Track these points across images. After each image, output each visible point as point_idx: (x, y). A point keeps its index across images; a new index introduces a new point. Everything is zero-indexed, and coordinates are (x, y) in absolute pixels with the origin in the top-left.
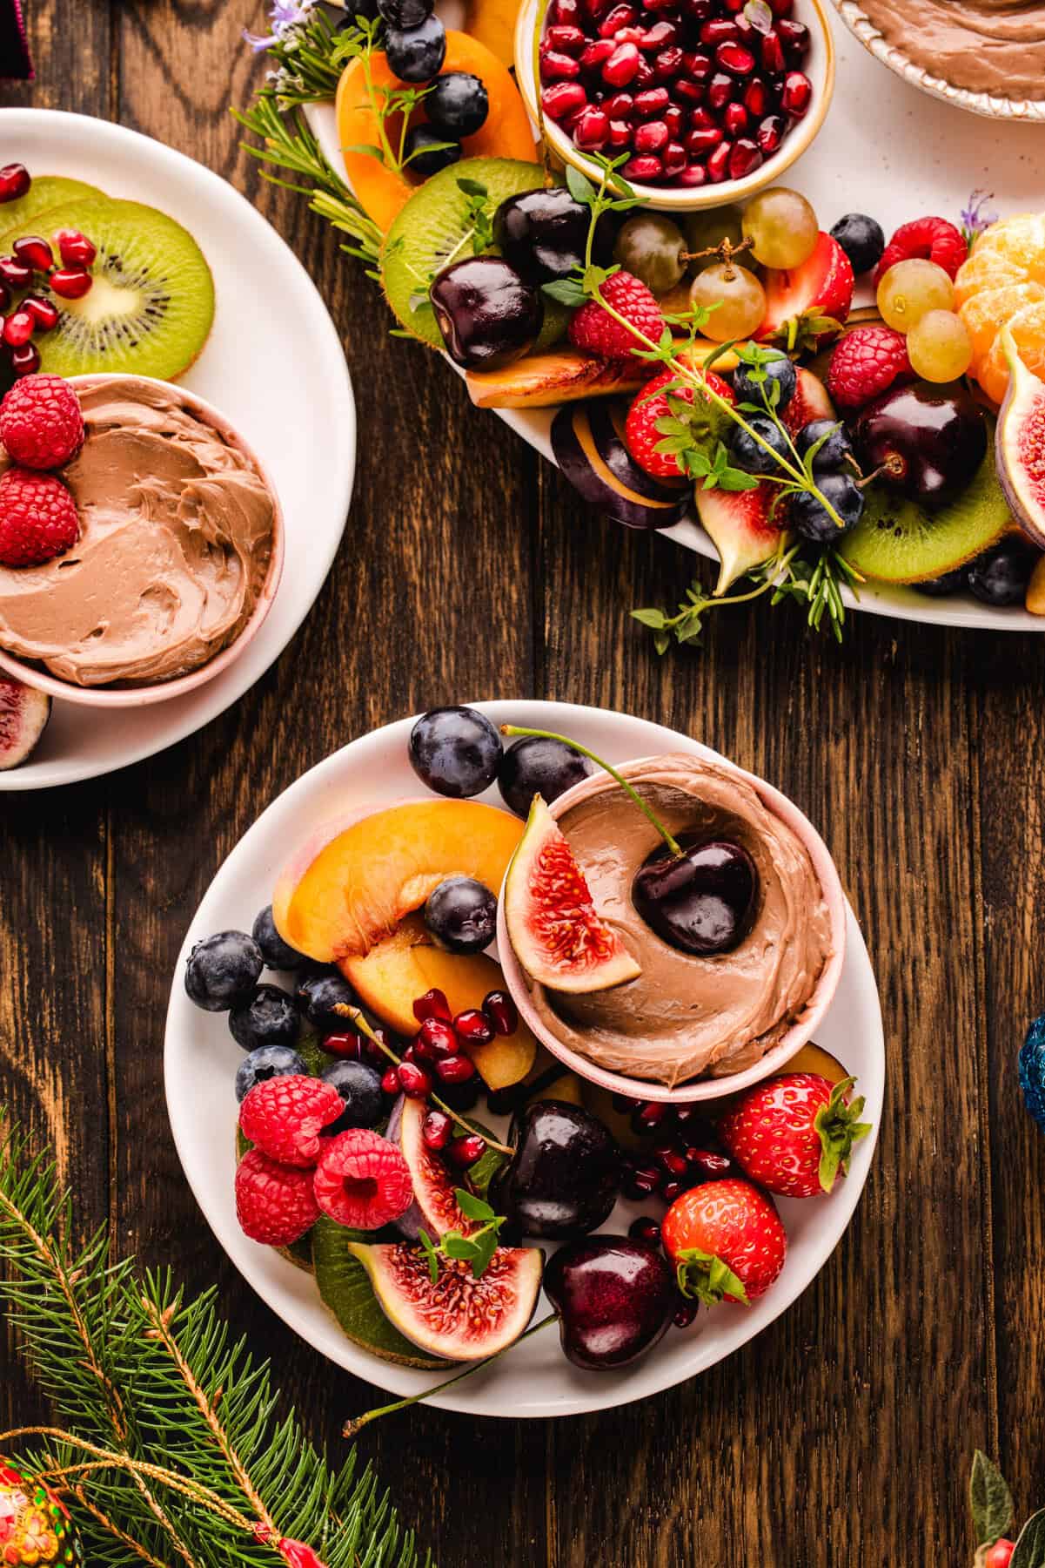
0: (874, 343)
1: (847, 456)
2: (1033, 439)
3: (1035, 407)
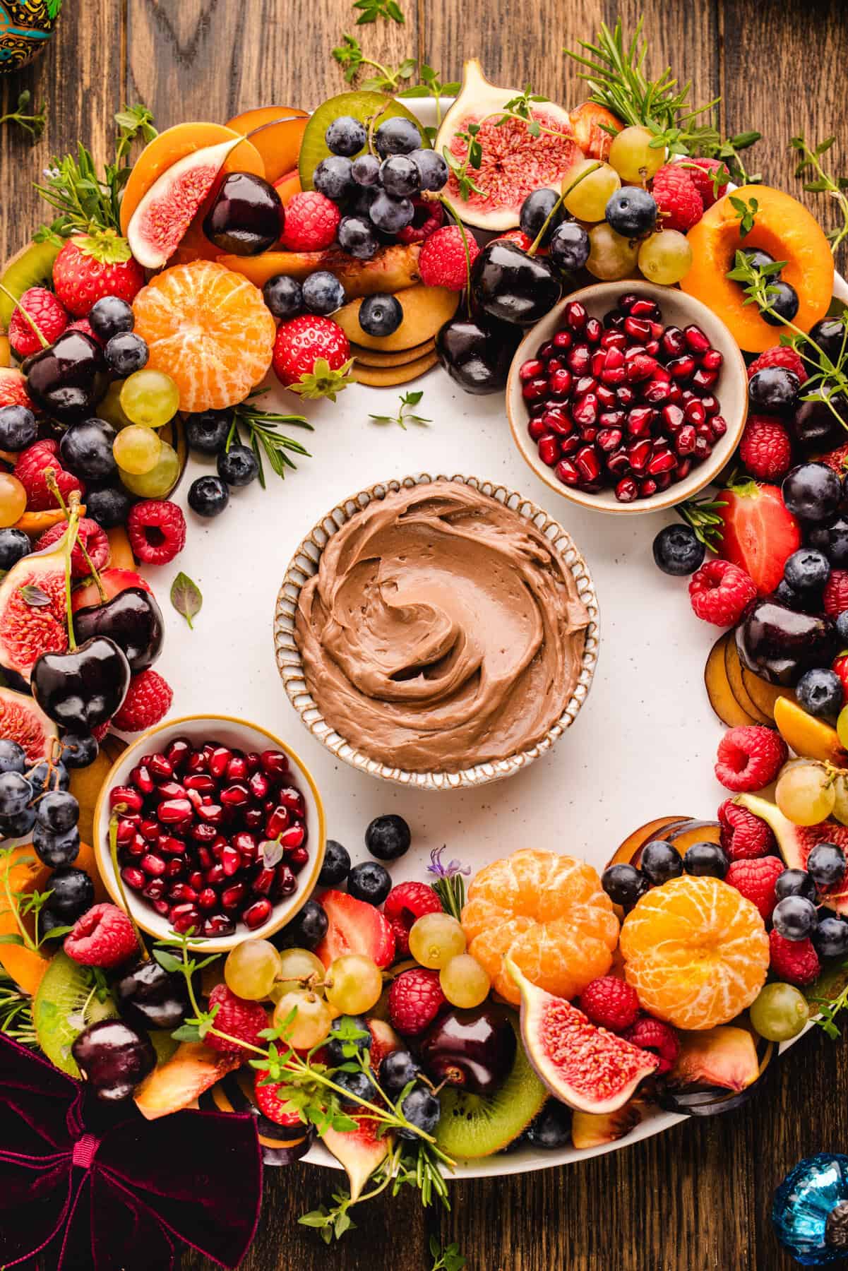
0: (417, 987)
1: (419, 1075)
2: (550, 1036)
3: (545, 1011)
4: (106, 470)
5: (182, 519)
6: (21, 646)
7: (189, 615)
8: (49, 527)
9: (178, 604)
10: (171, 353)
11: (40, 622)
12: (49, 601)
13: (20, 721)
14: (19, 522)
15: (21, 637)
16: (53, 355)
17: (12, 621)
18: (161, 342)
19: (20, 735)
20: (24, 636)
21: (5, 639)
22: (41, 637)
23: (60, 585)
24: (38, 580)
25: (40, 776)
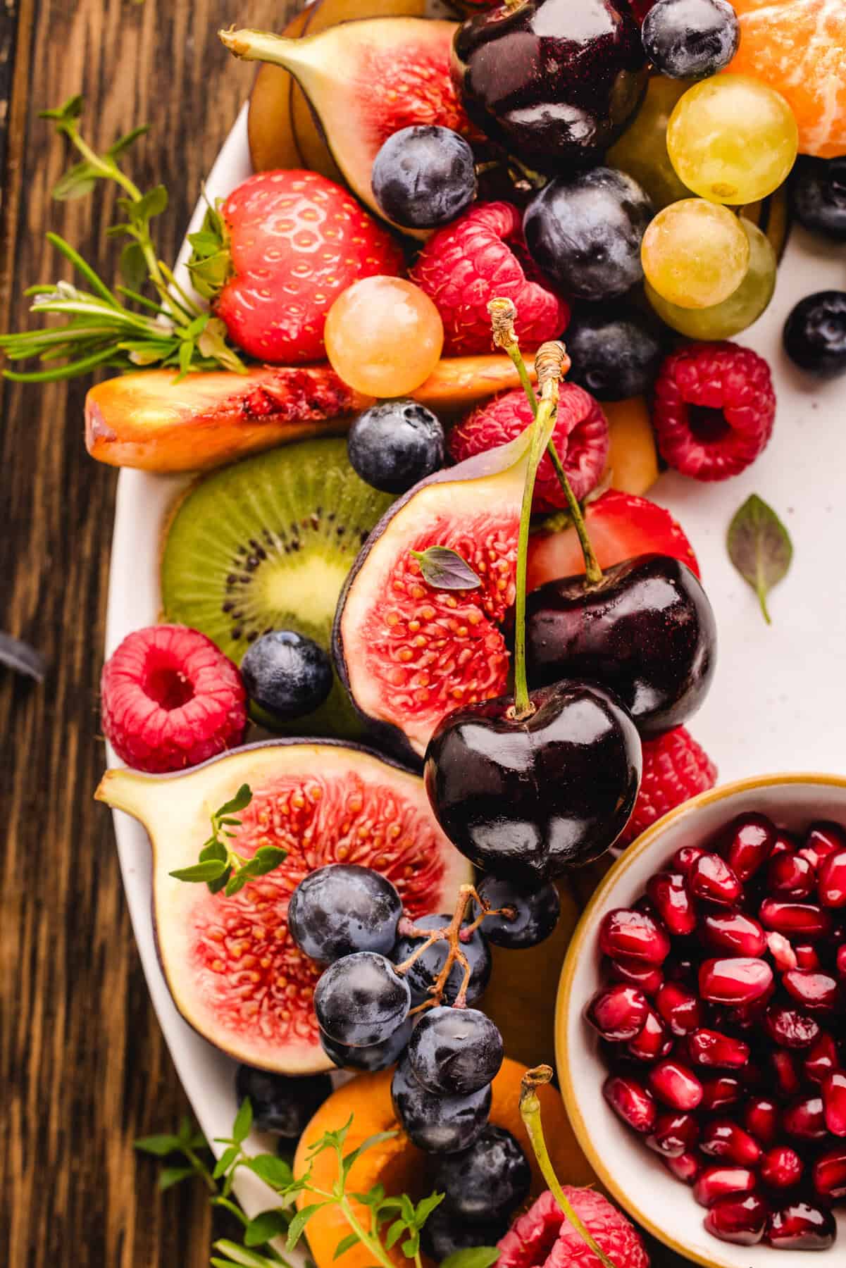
4: (620, 286)
5: (769, 392)
6: (412, 673)
7: (761, 583)
8: (485, 400)
9: (741, 557)
10: (790, 42)
11: (453, 624)
12: (478, 582)
13: (394, 828)
14: (423, 386)
15: (409, 654)
16: (530, 30)
17: (394, 621)
18: (769, 12)
19: (392, 857)
20: (418, 653)
21: (375, 658)
22: (454, 657)
23: (500, 546)
24: (457, 534)
25: (429, 965)
